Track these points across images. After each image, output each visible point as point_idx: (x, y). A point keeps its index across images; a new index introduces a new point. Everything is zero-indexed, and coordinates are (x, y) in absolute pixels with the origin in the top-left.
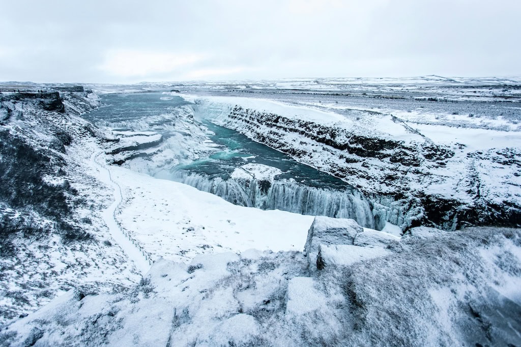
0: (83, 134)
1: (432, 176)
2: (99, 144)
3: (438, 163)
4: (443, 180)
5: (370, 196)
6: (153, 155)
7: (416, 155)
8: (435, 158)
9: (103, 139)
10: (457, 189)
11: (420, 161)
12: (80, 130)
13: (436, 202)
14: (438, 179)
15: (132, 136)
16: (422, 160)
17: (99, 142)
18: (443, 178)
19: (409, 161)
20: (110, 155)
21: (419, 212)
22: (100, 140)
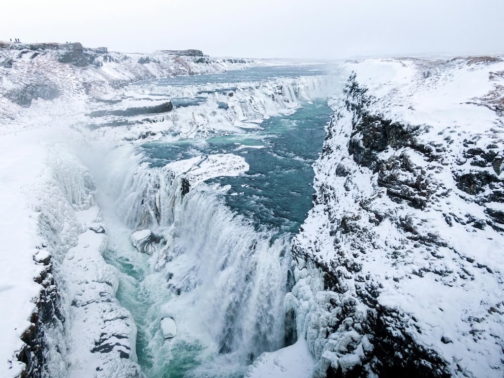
0: (78, 90)
1: (442, 251)
2: (87, 103)
3: (489, 211)
4: (465, 275)
5: (299, 259)
6: (134, 124)
7: (428, 172)
8: (488, 191)
9: (94, 98)
10: (477, 326)
11: (430, 192)
12: (77, 85)
13: (398, 339)
14: (452, 266)
15: (140, 99)
16: (440, 191)
17: (89, 101)
18: (469, 267)
19: (406, 187)
20: (88, 117)
21: (350, 349)
22: (90, 99)
